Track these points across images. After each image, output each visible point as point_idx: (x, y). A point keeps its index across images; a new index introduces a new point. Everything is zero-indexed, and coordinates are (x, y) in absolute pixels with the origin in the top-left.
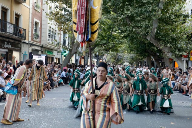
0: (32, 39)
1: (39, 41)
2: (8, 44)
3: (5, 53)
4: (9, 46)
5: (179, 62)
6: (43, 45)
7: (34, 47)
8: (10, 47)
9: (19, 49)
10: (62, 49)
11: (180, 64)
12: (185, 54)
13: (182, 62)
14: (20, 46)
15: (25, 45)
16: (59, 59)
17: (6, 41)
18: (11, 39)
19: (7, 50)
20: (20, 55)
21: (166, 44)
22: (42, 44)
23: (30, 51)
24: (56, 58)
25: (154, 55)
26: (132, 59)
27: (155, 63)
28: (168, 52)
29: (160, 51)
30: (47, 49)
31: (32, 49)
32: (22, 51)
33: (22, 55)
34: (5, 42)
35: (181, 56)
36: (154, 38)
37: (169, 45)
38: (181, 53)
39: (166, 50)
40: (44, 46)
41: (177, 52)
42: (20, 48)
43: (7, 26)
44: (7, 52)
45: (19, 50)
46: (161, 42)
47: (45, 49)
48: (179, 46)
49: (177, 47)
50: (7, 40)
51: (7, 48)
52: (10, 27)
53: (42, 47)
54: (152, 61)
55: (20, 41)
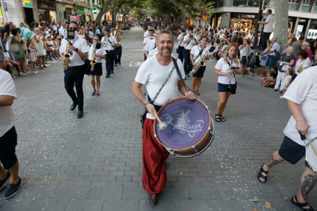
2: (45, 5)
3: (43, 13)
4: (46, 7)
5: (194, 20)
7: (67, 6)
10: (92, 7)
11: (195, 23)
12: (199, 14)
13: (196, 20)
14: (55, 5)
15: (59, 4)
16: (90, 16)
17: (43, 2)
19: (44, 11)
20: (56, 14)
21: (184, 5)
22: (74, 2)
23: (64, 10)
24: (87, 15)
25: (174, 12)
26: (155, 14)
27: (174, 18)
28: (186, 12)
29: (179, 11)
30: (78, 7)
31: (66, 8)
32: (57, 10)
33: (58, 14)
35: (196, 16)
37: (187, 6)
38: (195, 14)
39: (184, 10)
40: (76, 4)
41: (193, 13)
42: (56, 7)
44: (45, 12)
45: (55, 10)
46: (180, 3)
47: (76, 7)
48: (195, 7)
49: (193, 8)
53: (74, 5)
54: (172, 16)
55: (55, 1)
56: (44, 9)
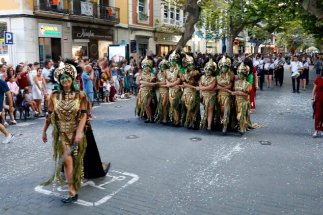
0: (135, 21)
1: (148, 24)
2: (89, 32)
3: (86, 45)
4: (91, 35)
6: (155, 29)
7: (140, 33)
8: (93, 35)
9: (111, 37)
14: (111, 33)
15: (120, 31)
16: (190, 48)
17: (84, 28)
18: (94, 23)
19: (88, 41)
22: (154, 27)
23: (132, 39)
30: (163, 35)
31: (136, 36)
32: (116, 39)
34: (83, 30)
36: (316, 5)
40: (158, 30)
43: (82, 6)
44: (88, 43)
45: (111, 39)
47: (160, 34)
50: (87, 26)
51: (87, 37)
52: (87, 6)
53: (155, 31)
55: (112, 26)
56: (86, 38)
